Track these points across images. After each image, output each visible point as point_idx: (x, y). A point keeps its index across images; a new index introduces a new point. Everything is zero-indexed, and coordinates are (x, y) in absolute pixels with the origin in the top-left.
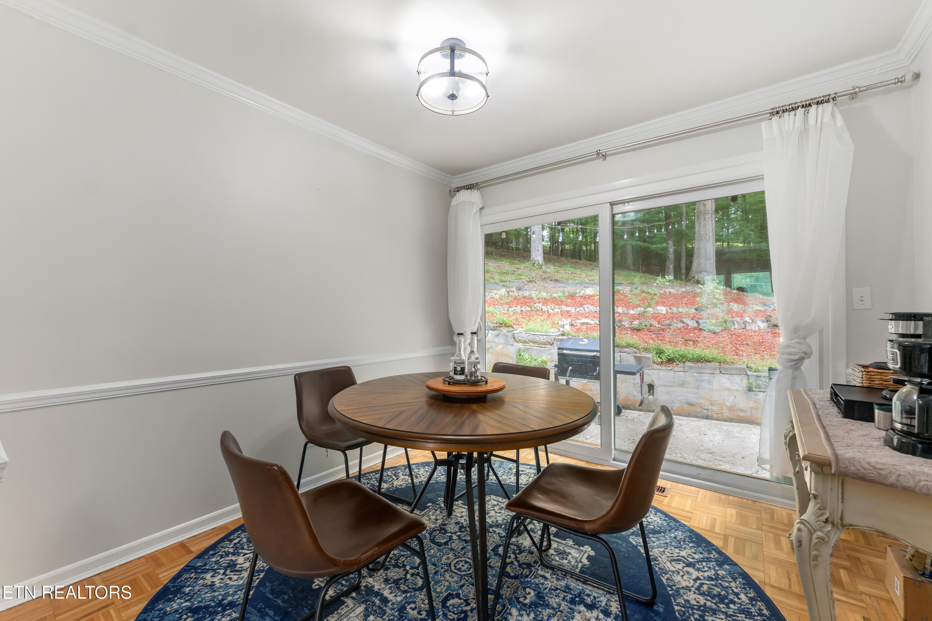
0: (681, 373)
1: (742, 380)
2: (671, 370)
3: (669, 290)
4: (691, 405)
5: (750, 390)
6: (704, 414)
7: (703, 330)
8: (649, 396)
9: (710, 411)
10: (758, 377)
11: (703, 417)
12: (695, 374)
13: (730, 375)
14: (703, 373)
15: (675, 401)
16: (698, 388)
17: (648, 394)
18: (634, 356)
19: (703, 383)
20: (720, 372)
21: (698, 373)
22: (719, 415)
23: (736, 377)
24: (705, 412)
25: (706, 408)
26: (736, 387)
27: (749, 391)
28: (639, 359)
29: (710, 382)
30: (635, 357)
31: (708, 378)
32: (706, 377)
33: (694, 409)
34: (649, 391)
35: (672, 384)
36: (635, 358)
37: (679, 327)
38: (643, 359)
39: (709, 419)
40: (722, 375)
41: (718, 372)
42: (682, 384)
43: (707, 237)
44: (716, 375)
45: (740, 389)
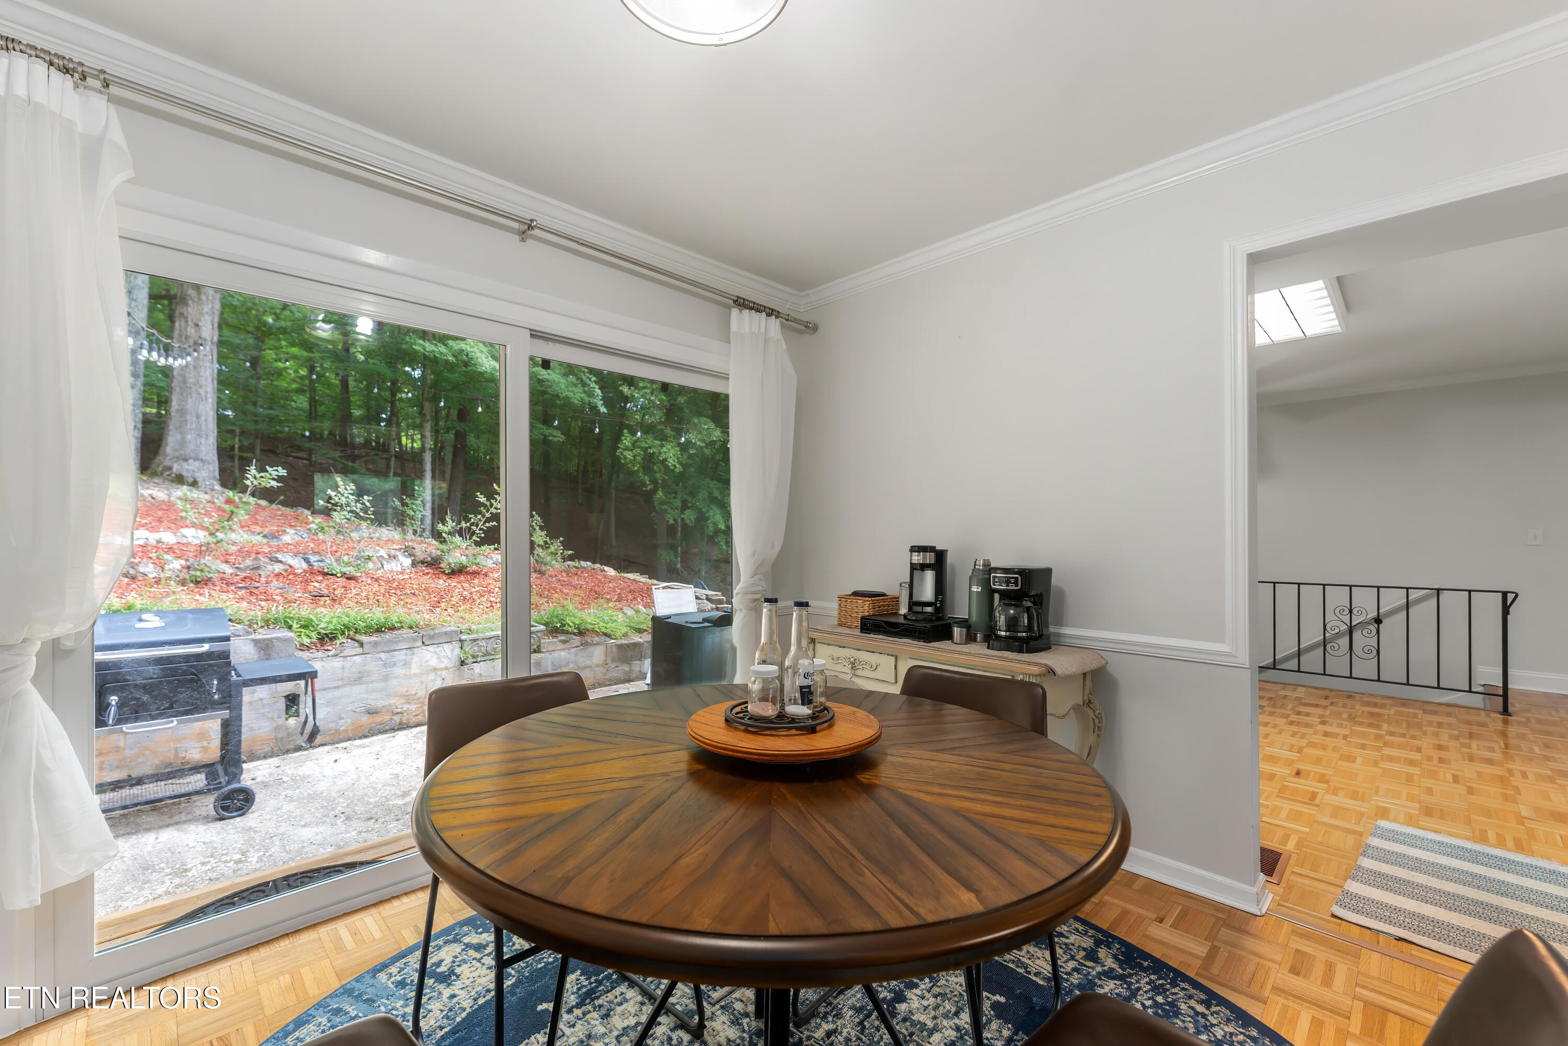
0: (356, 658)
1: (453, 650)
2: (335, 656)
3: (150, 492)
4: (371, 712)
5: (463, 663)
6: (395, 722)
7: (332, 575)
8: (287, 719)
9: (405, 714)
10: (475, 640)
11: (393, 729)
12: (383, 656)
13: (436, 646)
14: (395, 650)
15: (343, 715)
16: (386, 678)
17: (284, 716)
18: (253, 640)
19: (395, 668)
20: (423, 643)
21: (388, 652)
22: (420, 717)
23: (446, 646)
24: (397, 718)
25: (399, 710)
26: (446, 663)
27: (462, 665)
28: (267, 645)
29: (407, 664)
30: (256, 642)
31: (404, 657)
32: (400, 656)
33: (378, 719)
34: (288, 708)
35: (340, 683)
36: (255, 646)
37: (277, 571)
38: (276, 643)
39: (404, 729)
40: (426, 648)
41: (419, 643)
42: (359, 678)
43: (202, 391)
44: (415, 650)
45: (450, 665)
